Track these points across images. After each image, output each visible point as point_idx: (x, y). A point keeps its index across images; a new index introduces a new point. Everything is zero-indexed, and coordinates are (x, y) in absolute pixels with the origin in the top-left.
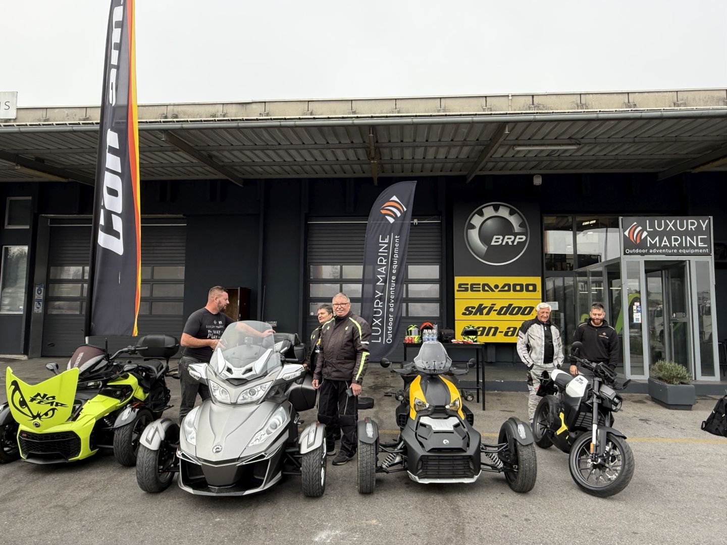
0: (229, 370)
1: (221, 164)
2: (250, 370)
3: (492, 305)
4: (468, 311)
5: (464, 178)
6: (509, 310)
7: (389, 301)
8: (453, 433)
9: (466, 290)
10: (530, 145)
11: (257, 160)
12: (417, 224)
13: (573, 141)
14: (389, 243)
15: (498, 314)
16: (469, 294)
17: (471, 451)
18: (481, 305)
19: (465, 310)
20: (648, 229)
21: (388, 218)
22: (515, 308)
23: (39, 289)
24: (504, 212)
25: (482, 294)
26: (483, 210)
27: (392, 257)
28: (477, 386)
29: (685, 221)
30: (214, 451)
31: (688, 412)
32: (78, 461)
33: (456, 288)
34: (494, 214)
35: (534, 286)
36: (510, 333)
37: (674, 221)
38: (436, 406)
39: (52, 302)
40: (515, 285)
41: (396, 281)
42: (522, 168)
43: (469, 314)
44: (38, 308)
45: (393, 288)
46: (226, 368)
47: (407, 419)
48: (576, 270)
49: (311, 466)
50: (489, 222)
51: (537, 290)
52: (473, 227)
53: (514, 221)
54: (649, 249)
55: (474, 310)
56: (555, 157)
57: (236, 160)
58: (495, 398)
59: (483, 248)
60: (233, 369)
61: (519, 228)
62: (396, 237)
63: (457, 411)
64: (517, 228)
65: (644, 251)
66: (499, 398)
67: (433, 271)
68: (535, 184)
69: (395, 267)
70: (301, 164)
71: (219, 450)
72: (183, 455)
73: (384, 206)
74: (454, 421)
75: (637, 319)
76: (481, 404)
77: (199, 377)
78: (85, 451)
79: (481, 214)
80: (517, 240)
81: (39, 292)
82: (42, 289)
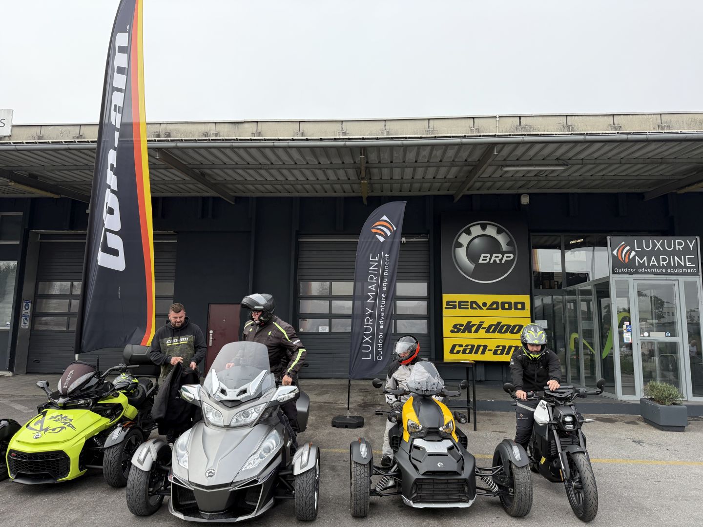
0: (223, 392)
1: (213, 181)
2: (245, 391)
3: (480, 322)
4: (457, 328)
5: (451, 197)
6: (498, 328)
7: (379, 318)
8: (447, 455)
9: (454, 307)
10: (518, 166)
11: (249, 178)
12: (405, 242)
13: (561, 162)
14: (379, 262)
15: (486, 332)
16: (457, 311)
17: (465, 475)
18: (469, 323)
19: (453, 327)
20: (636, 249)
21: (378, 237)
22: (504, 326)
23: (27, 305)
24: (491, 231)
25: (470, 312)
26: (471, 229)
27: (383, 275)
28: (468, 406)
29: (672, 241)
30: (207, 475)
31: (681, 433)
32: (67, 481)
33: (444, 305)
34: (481, 232)
35: (523, 304)
36: (499, 352)
37: (661, 241)
38: (430, 428)
39: (39, 318)
40: (503, 303)
41: (386, 298)
42: (510, 187)
43: (458, 332)
44: (25, 323)
45: (383, 305)
46: (220, 390)
47: (401, 441)
48: (565, 288)
49: (304, 490)
50: (476, 241)
51: (526, 308)
52: (460, 245)
53: (502, 239)
54: (637, 268)
55: (462, 328)
56: (543, 177)
57: (228, 178)
58: (486, 418)
59: (471, 266)
60: (228, 390)
61: (506, 246)
62: (386, 255)
63: (451, 434)
64: (504, 247)
65: (633, 270)
66: (491, 418)
67: (420, 288)
68: (522, 203)
69: (385, 285)
70: (292, 183)
71: (212, 474)
72: (175, 478)
73: (375, 225)
74: (448, 443)
75: (627, 339)
76: (472, 425)
77: (192, 399)
78: (74, 472)
79: (468, 232)
80: (505, 258)
81: (27, 307)
82: (30, 304)
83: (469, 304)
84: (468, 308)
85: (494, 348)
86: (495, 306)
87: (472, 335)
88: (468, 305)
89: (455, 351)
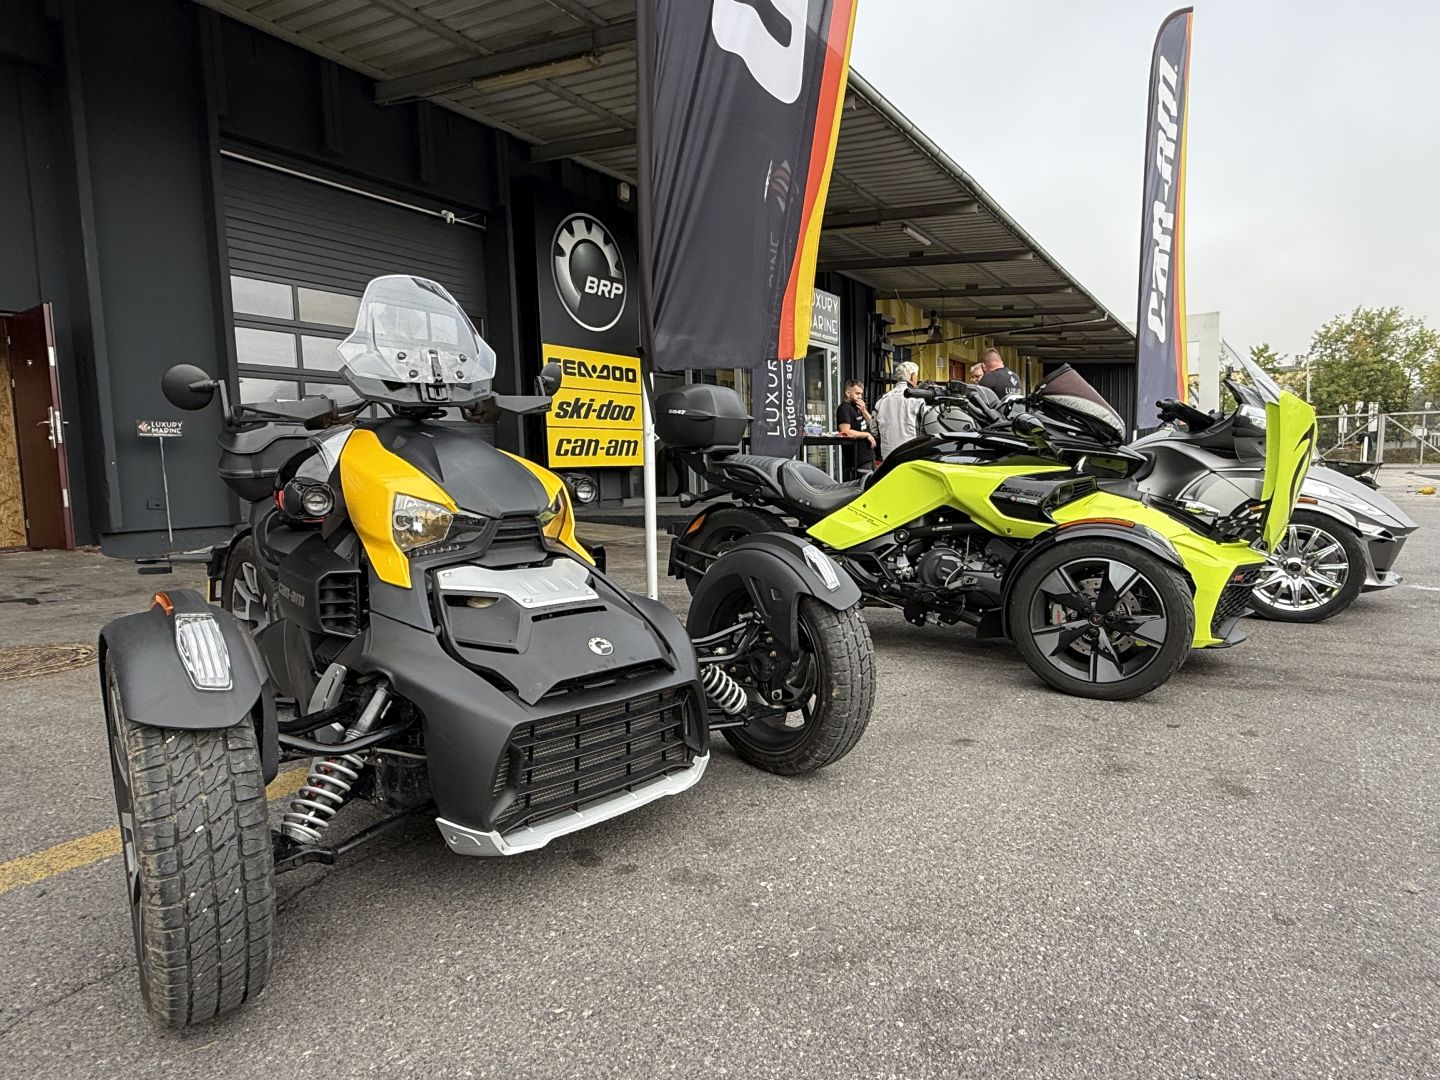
3: (590, 400)
4: (563, 411)
12: (451, 222)
15: (596, 417)
19: (559, 408)
24: (597, 236)
33: (545, 363)
34: (586, 235)
35: (634, 373)
36: (612, 451)
40: (614, 369)
43: (565, 416)
50: (579, 248)
51: (637, 379)
52: (562, 253)
53: (609, 255)
55: (570, 409)
59: (577, 294)
61: (614, 269)
64: (612, 269)
68: (621, 198)
79: (570, 230)
83: (576, 366)
84: (574, 374)
85: (606, 446)
86: (605, 373)
87: (581, 422)
88: (574, 368)
89: (562, 452)
